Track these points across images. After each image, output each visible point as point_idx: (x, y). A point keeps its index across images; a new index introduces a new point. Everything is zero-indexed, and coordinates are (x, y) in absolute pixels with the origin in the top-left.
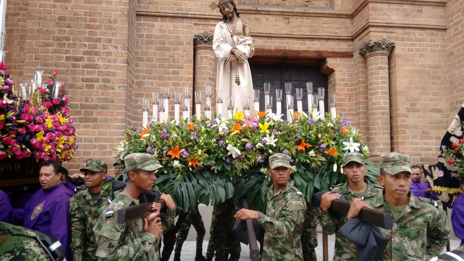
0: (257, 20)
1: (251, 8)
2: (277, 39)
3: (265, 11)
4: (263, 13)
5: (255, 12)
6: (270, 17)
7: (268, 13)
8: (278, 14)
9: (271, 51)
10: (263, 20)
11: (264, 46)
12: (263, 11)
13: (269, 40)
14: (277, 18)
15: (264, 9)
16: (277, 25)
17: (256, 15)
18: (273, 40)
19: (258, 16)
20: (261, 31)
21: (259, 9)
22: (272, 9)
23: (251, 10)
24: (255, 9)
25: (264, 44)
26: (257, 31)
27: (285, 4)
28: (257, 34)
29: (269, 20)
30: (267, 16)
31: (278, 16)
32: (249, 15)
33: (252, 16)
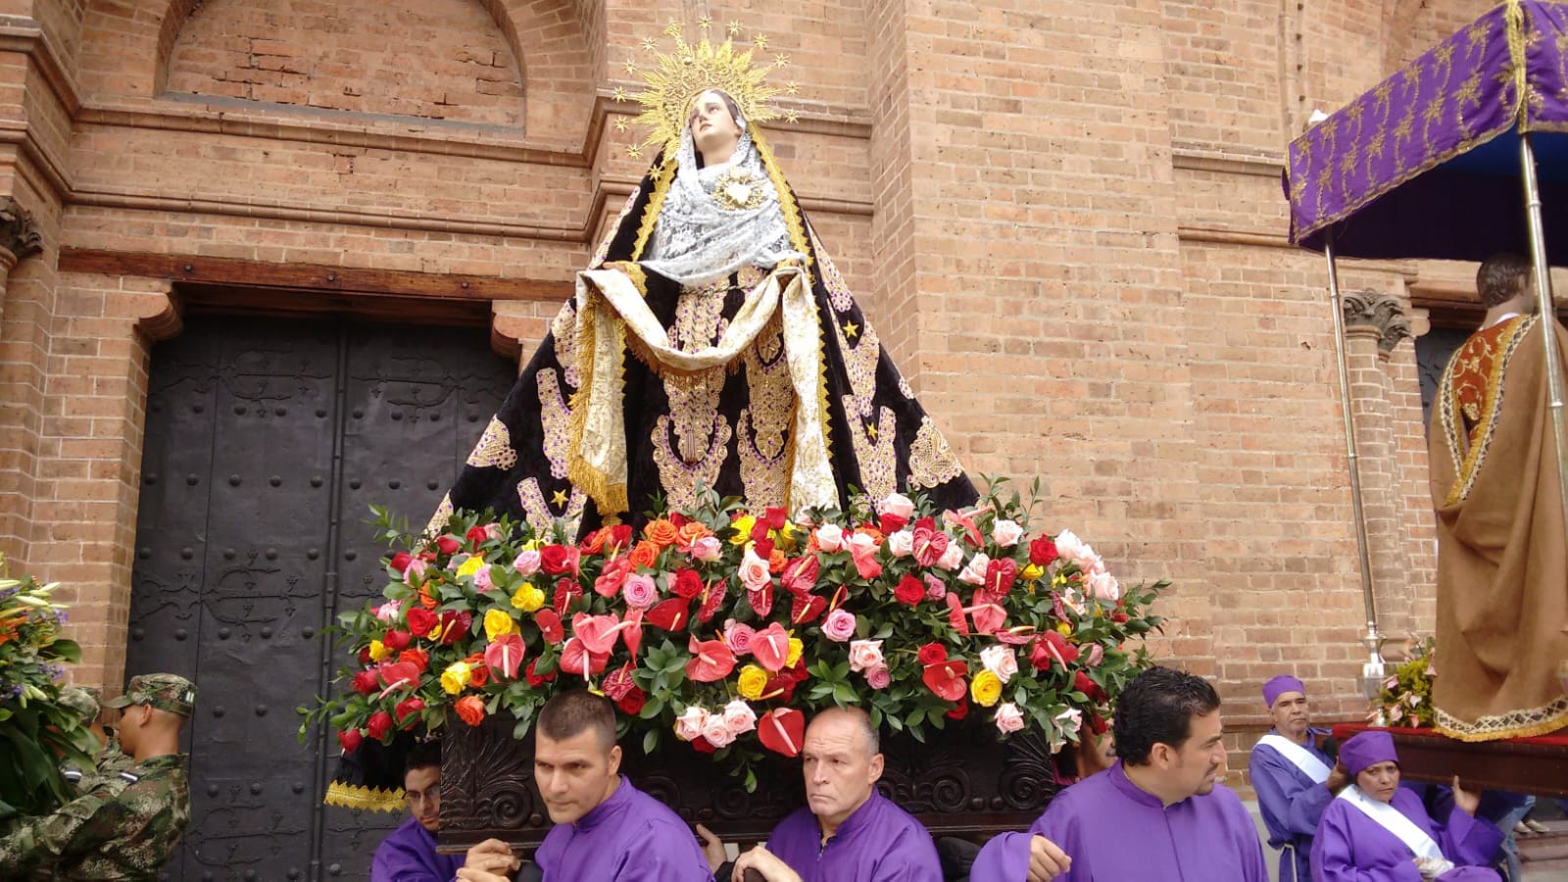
0: (226, 154)
1: (198, 111)
2: (302, 225)
3: (254, 125)
4: (250, 131)
5: (217, 128)
6: (277, 149)
7: (270, 132)
8: (309, 136)
9: (275, 268)
10: (250, 156)
11: (246, 249)
12: (247, 124)
13: (270, 229)
14: (308, 152)
15: (251, 118)
16: (305, 178)
17: (223, 137)
18: (288, 228)
19: (229, 142)
20: (237, 194)
21: (230, 115)
22: (283, 120)
23: (198, 120)
24: (214, 115)
25: (247, 244)
26: (222, 195)
27: (355, 106)
28: (220, 206)
29: (273, 157)
30: (266, 145)
31: (309, 146)
32: (192, 136)
33: (206, 142)
